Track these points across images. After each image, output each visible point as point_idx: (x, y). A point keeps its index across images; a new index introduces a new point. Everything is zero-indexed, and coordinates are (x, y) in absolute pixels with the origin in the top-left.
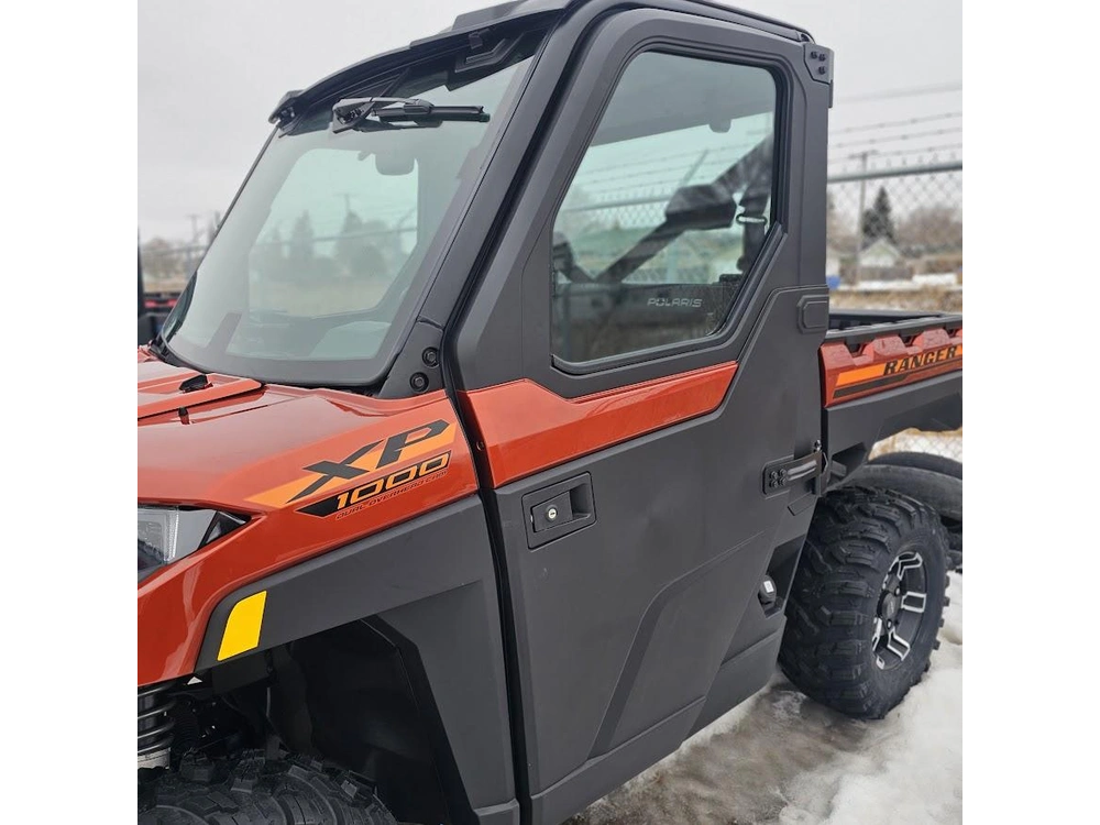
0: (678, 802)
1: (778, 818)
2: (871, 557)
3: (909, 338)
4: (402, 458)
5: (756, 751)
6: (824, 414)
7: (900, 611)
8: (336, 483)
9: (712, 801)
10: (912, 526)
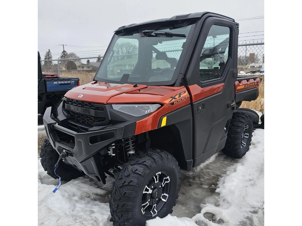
0: (206, 173)
1: (226, 173)
2: (241, 124)
3: (248, 80)
4: (181, 97)
5: (218, 164)
6: (235, 94)
7: (244, 137)
8: (174, 100)
9: (212, 172)
10: (247, 119)
